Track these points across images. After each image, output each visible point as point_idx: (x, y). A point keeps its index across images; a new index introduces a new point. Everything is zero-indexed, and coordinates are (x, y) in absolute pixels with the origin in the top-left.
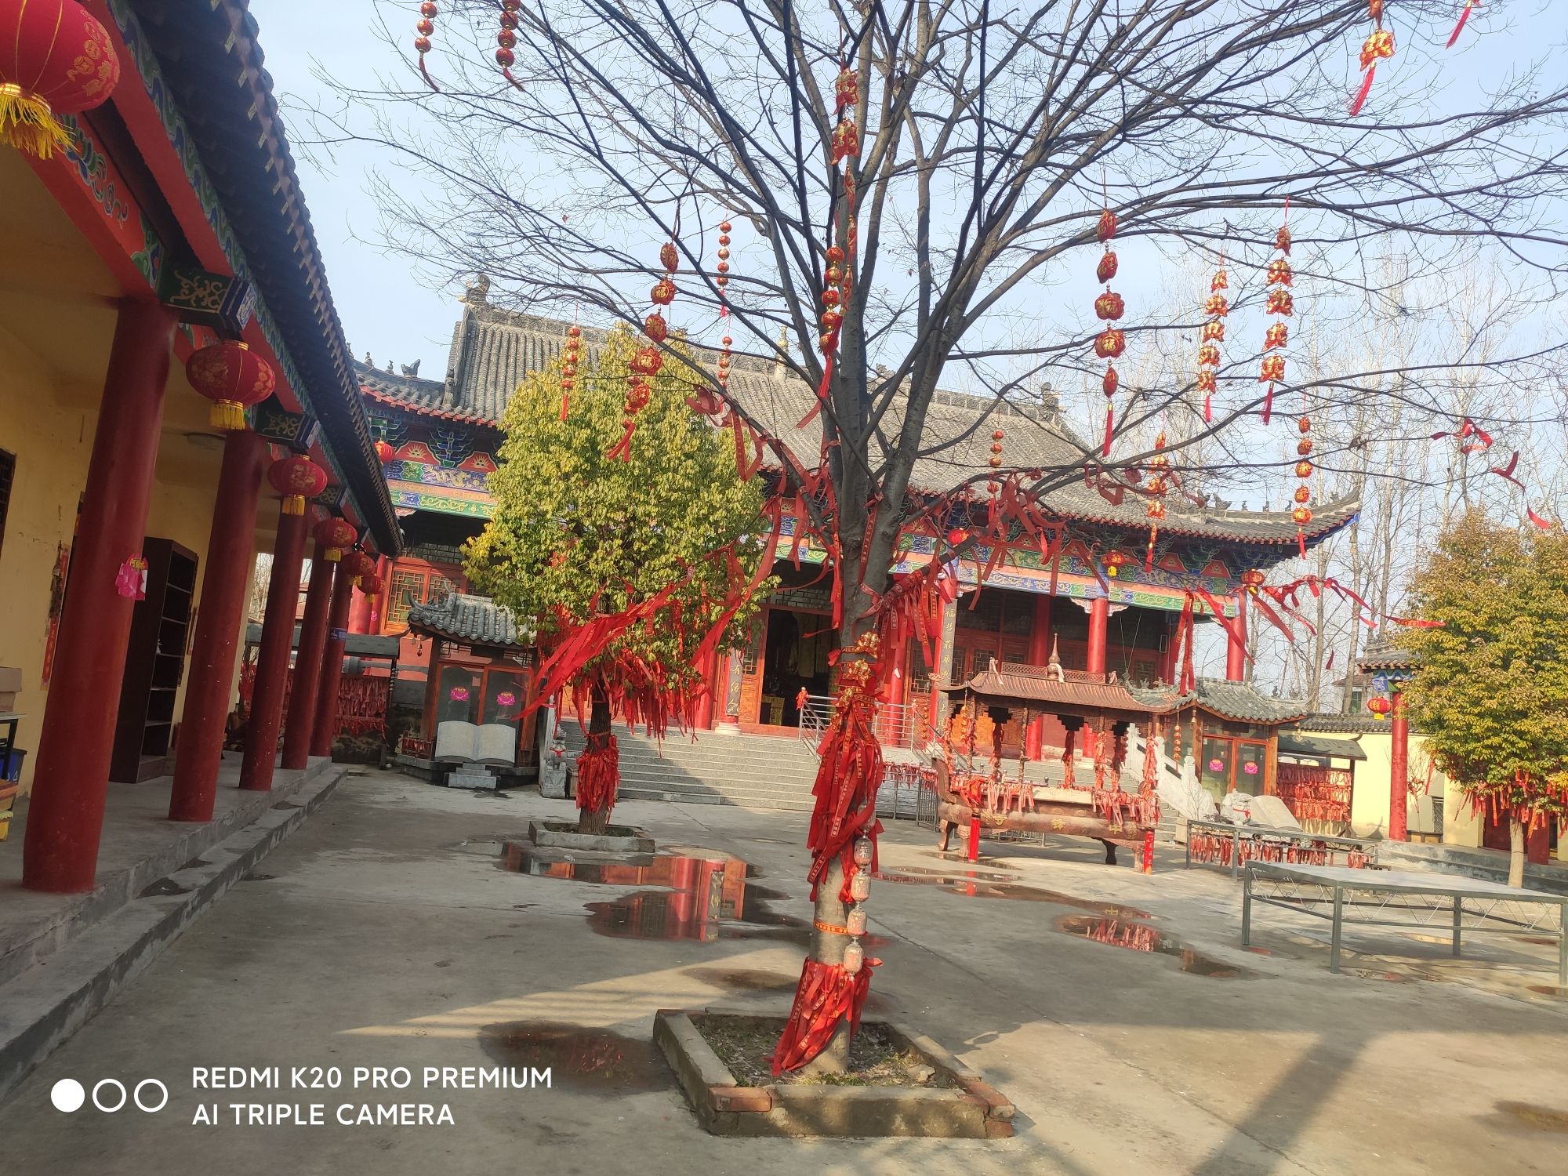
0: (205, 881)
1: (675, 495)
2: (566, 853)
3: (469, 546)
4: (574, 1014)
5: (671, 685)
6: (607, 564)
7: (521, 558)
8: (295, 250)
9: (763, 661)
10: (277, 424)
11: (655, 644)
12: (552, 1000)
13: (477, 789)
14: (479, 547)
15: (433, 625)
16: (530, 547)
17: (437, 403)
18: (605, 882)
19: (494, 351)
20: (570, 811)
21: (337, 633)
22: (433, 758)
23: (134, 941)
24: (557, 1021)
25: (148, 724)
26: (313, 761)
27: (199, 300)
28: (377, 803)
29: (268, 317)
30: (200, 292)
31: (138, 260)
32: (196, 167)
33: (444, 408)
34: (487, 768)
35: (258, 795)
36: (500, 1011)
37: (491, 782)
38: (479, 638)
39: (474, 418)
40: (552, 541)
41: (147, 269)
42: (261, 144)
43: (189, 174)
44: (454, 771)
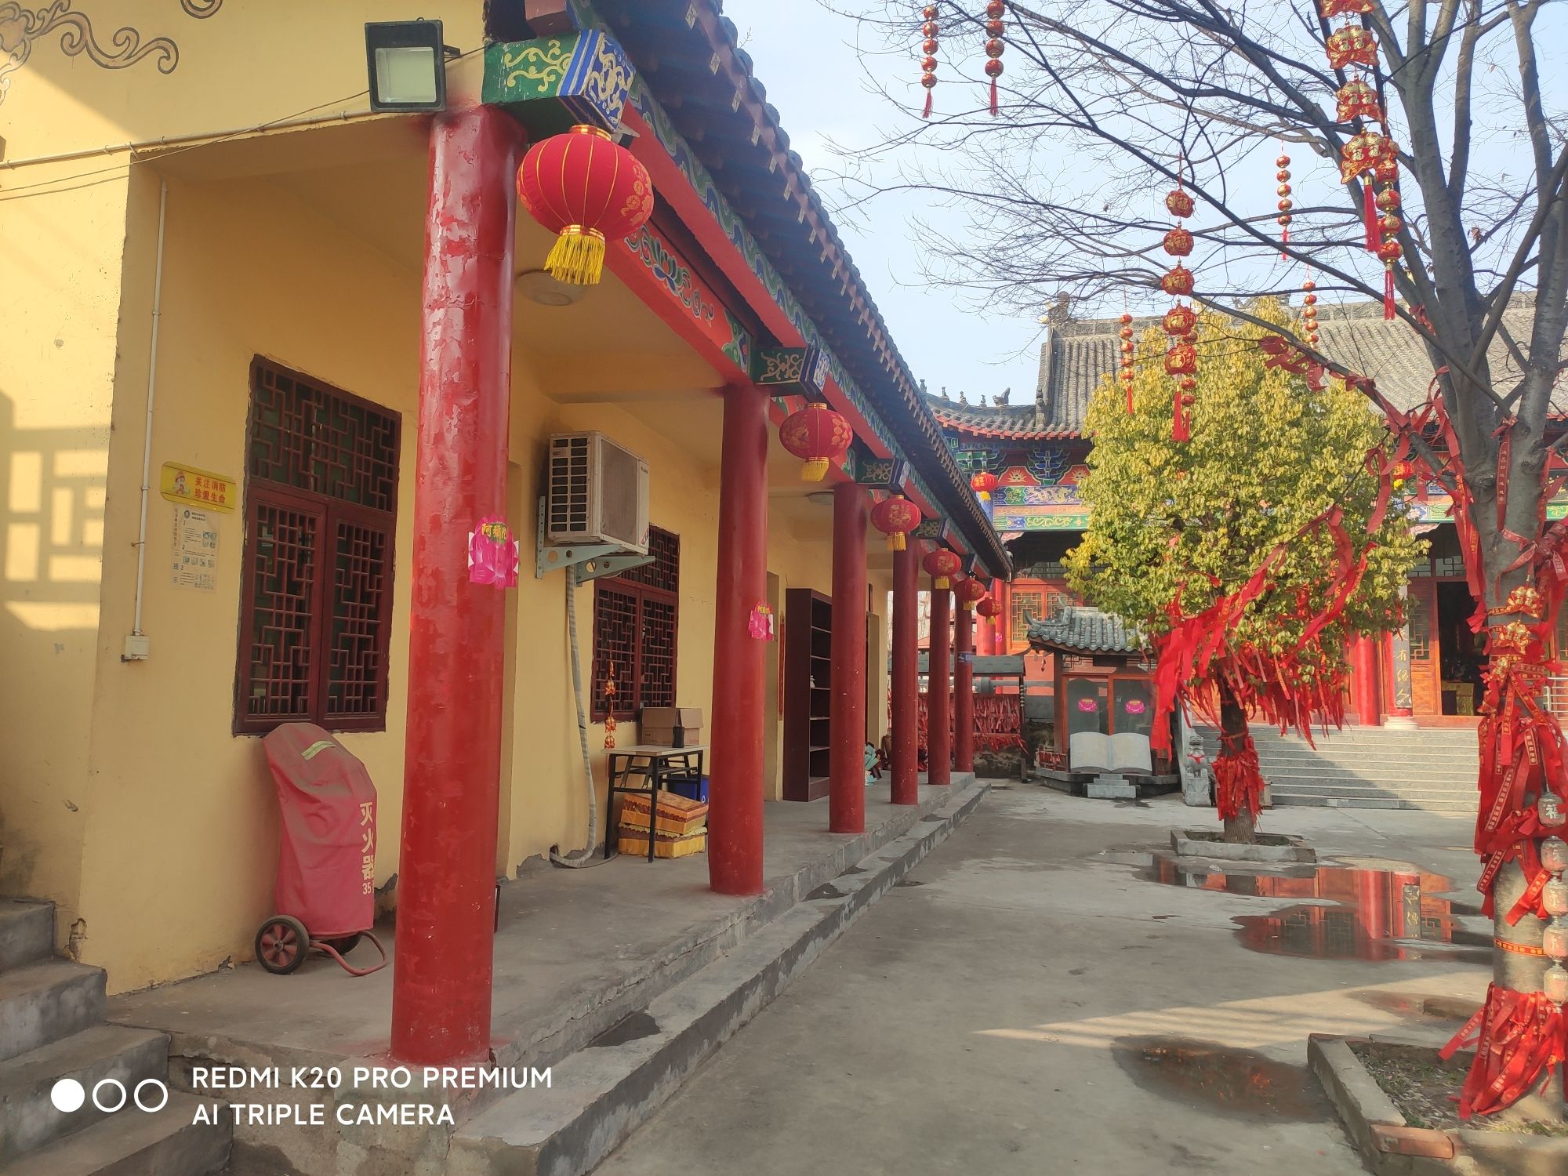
0: (859, 886)
1: (1281, 470)
2: (1211, 863)
3: (1069, 558)
4: (1218, 1032)
5: (1306, 678)
6: (1213, 555)
7: (1122, 562)
8: (851, 309)
9: (1437, 643)
10: (873, 471)
11: (1279, 635)
12: (1191, 1015)
13: (1117, 799)
14: (1079, 558)
15: (1051, 640)
16: (1130, 550)
17: (1030, 425)
18: (1259, 895)
19: (1081, 363)
20: (1211, 819)
21: (964, 656)
22: (1070, 770)
23: (798, 936)
24: (1197, 1038)
25: (812, 749)
26: (956, 777)
27: (782, 374)
28: (1019, 815)
29: (846, 375)
30: (782, 367)
31: (727, 350)
32: (757, 256)
33: (1038, 429)
34: (1125, 777)
35: (907, 809)
36: (1134, 1023)
37: (1131, 791)
38: (1099, 648)
39: (1066, 433)
40: (1151, 540)
41: (737, 356)
42: (801, 220)
43: (752, 266)
44: (1092, 782)
